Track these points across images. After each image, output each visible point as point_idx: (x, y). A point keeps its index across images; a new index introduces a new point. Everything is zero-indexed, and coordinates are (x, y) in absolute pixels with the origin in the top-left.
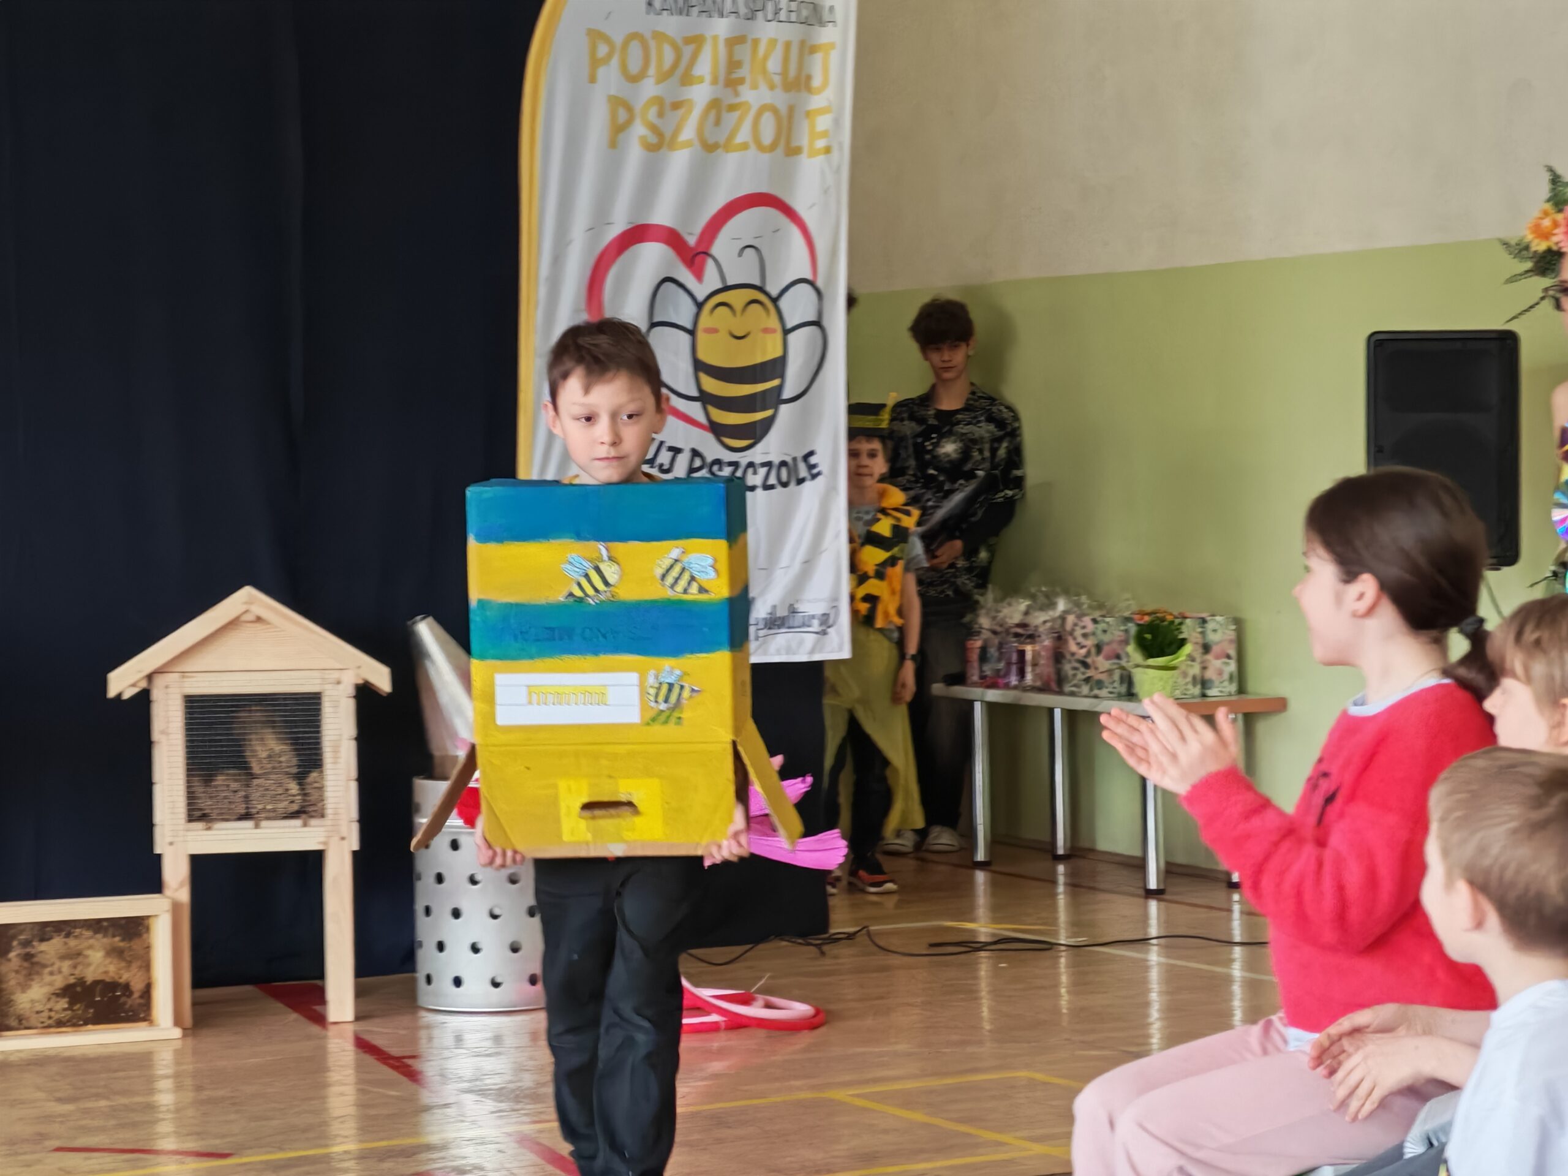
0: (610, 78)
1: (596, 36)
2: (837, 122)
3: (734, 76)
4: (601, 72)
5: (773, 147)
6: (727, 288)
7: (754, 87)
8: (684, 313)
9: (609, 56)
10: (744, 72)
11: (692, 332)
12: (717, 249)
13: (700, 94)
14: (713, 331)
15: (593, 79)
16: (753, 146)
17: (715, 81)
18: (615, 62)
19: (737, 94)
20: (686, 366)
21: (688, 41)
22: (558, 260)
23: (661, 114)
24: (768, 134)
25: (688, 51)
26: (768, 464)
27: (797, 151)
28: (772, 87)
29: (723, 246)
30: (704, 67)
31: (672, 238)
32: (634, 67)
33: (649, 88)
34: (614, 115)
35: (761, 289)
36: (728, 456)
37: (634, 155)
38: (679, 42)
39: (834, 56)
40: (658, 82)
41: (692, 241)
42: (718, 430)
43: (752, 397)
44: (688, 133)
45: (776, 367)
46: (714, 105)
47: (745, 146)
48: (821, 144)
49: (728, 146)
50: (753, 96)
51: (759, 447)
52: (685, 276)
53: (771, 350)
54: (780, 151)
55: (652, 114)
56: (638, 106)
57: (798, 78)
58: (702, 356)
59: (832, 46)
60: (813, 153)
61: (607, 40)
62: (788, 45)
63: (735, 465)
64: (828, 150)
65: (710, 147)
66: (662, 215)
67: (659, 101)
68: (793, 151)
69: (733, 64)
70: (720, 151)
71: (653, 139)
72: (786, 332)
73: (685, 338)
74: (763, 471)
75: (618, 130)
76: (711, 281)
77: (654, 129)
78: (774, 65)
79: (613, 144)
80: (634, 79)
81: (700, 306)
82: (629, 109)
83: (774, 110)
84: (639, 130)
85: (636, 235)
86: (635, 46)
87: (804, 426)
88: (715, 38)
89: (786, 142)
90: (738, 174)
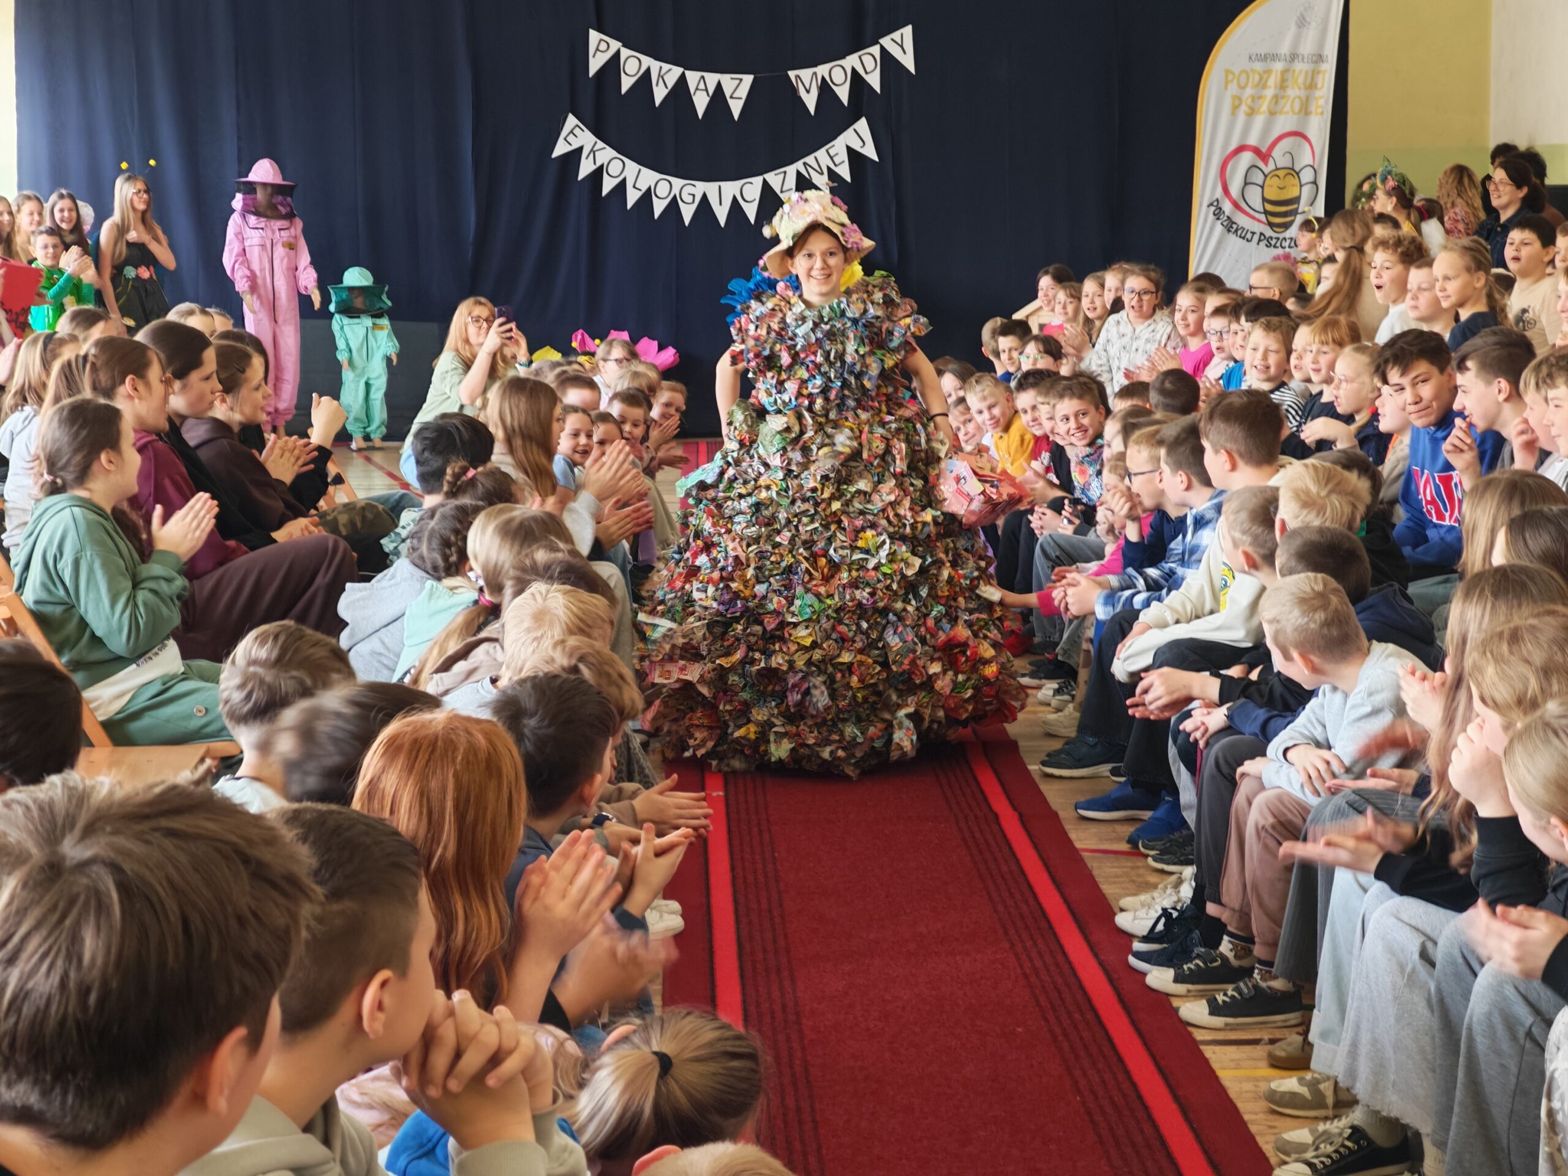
0: (1233, 89)
1: (1228, 72)
2: (1326, 102)
3: (1284, 85)
4: (1229, 86)
5: (1299, 112)
6: (1277, 169)
7: (1292, 89)
8: (1258, 178)
9: (1233, 80)
10: (1288, 84)
11: (1262, 187)
12: (1274, 154)
13: (1269, 93)
14: (1271, 186)
15: (1226, 89)
16: (1291, 112)
17: (1276, 88)
18: (1235, 81)
19: (1285, 92)
20: (1259, 200)
21: (1265, 72)
22: (1209, 159)
23: (1253, 101)
24: (1297, 107)
25: (1265, 76)
28: (1300, 89)
29: (1277, 153)
30: (1271, 82)
31: (1257, 151)
32: (1242, 83)
33: (1249, 91)
34: (1233, 104)
35: (1292, 169)
36: (1274, 235)
37: (1241, 118)
38: (1262, 72)
39: (1326, 75)
40: (1252, 89)
41: (1264, 150)
42: (1271, 225)
43: (1287, 212)
44: (1264, 108)
45: (1296, 200)
46: (1275, 97)
47: (1287, 112)
48: (1319, 110)
49: (1281, 112)
50: (1294, 92)
52: (1261, 165)
55: (1249, 102)
56: (1244, 98)
57: (1311, 84)
58: (1267, 196)
60: (1317, 114)
61: (1232, 74)
62: (1307, 72)
64: (1322, 113)
65: (1272, 114)
66: (1252, 141)
67: (1252, 96)
68: (1307, 113)
69: (1284, 81)
70: (1277, 115)
71: (1249, 111)
72: (1301, 186)
73: (1260, 189)
75: (1235, 108)
76: (1271, 166)
77: (1250, 107)
78: (1301, 80)
79: (1233, 114)
80: (1243, 88)
81: (1266, 176)
82: (1240, 99)
84: (1244, 108)
85: (1241, 149)
86: (1244, 76)
88: (1276, 71)
89: (1305, 110)
90: (1284, 124)
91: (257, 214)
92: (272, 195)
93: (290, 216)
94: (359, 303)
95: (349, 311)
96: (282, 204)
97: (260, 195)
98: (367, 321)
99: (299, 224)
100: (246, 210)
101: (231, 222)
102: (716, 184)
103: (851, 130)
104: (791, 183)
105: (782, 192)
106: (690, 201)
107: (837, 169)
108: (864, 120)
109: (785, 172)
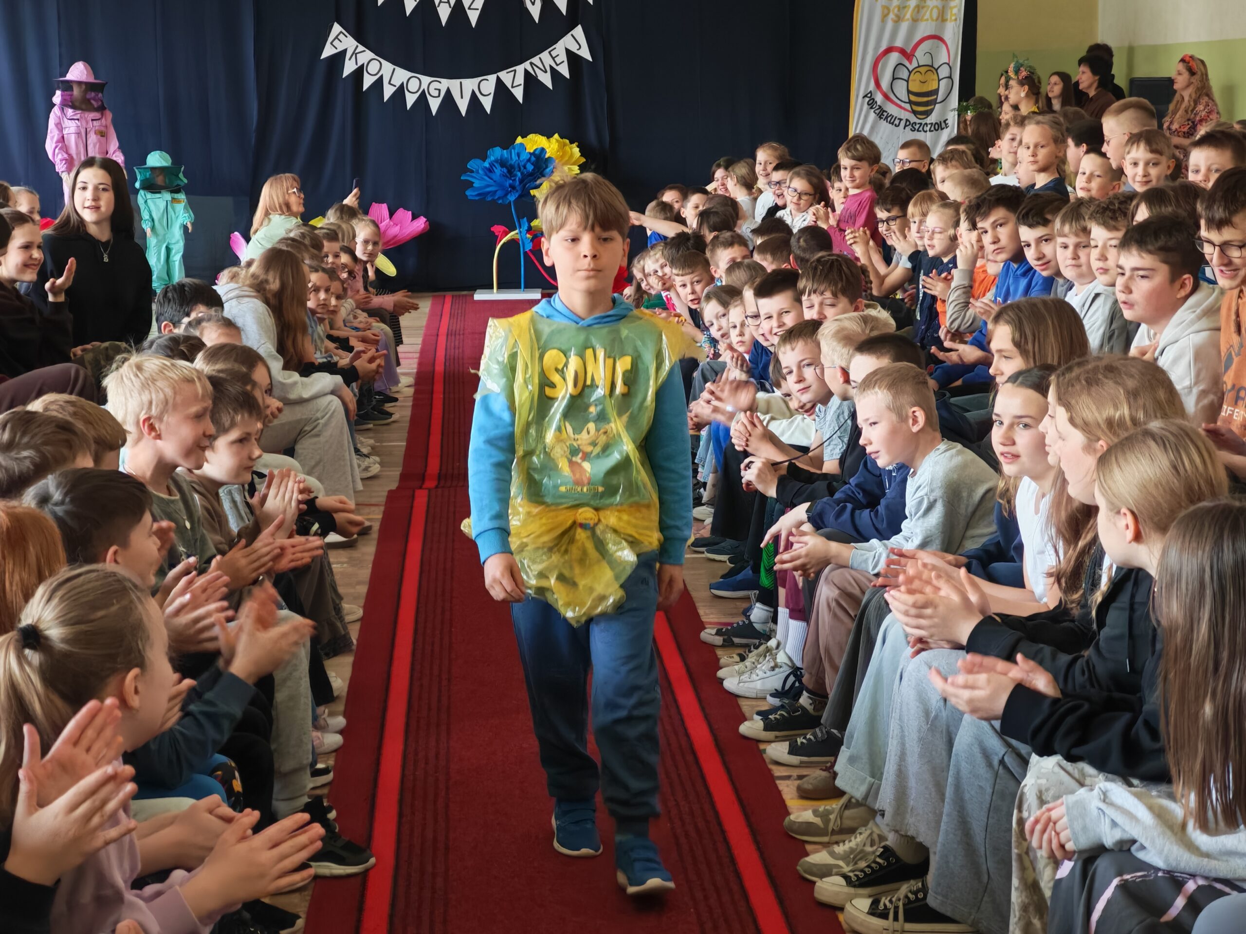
2: (959, 10)
5: (937, 19)
6: (919, 66)
8: (904, 74)
11: (907, 81)
12: (916, 54)
13: (912, 3)
14: (914, 80)
16: (930, 19)
20: (905, 92)
22: (863, 59)
23: (899, 10)
24: (935, 15)
26: (932, 124)
27: (946, 20)
29: (919, 53)
31: (902, 52)
33: (896, 2)
34: (883, 12)
35: (932, 66)
37: (890, 25)
41: (909, 51)
43: (928, 101)
44: (908, 16)
45: (936, 92)
46: (917, 7)
47: (927, 20)
48: (953, 18)
49: (922, 20)
50: (932, 3)
51: (929, 118)
52: (907, 63)
53: (935, 87)
54: (940, 19)
55: (896, 10)
56: (891, 9)
58: (911, 89)
60: (951, 21)
63: (921, 124)
64: (956, 20)
65: (915, 21)
66: (899, 43)
67: (898, 6)
68: (944, 20)
70: (918, 21)
71: (896, 19)
72: (939, 80)
73: (905, 83)
74: (929, 126)
75: (884, 17)
76: (915, 64)
77: (897, 15)
79: (883, 21)
81: (910, 72)
82: (888, 9)
83: (937, 7)
84: (891, 16)
85: (889, 50)
87: (944, 111)
89: (942, 18)
90: (925, 29)
91: (73, 107)
92: (85, 92)
93: (101, 109)
94: (160, 180)
95: (151, 187)
96: (94, 99)
97: (76, 92)
98: (167, 196)
99: (109, 115)
100: (65, 104)
101: (52, 115)
102: (458, 81)
103: (569, 35)
104: (520, 79)
105: (512, 87)
106: (437, 95)
107: (558, 68)
108: (579, 27)
109: (515, 71)
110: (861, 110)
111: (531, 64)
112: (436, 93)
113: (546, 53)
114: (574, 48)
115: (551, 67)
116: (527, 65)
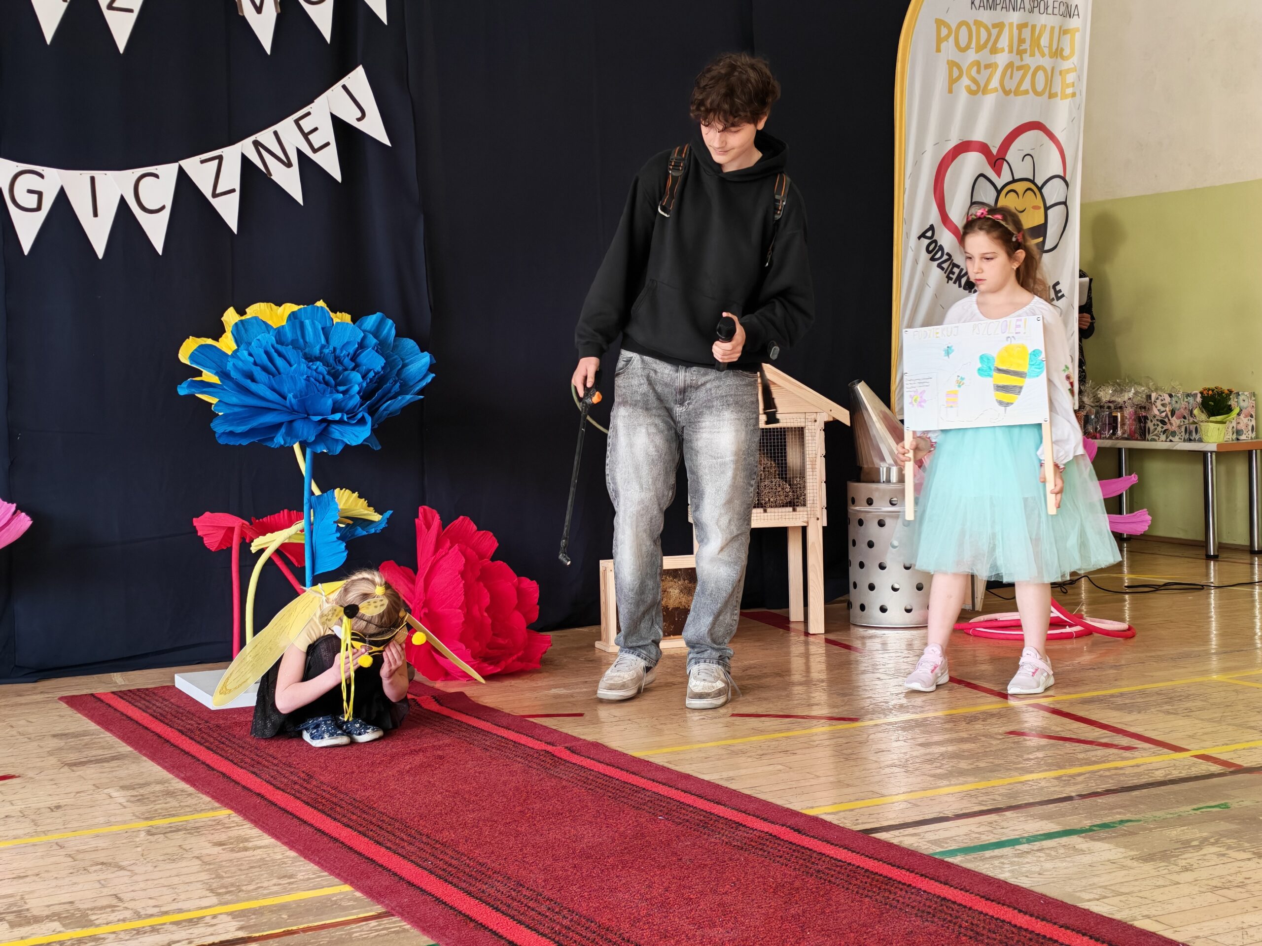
0: (948, 50)
1: (940, 23)
2: (1079, 77)
3: (1021, 48)
4: (943, 46)
5: (1043, 93)
6: (1014, 181)
7: (1032, 55)
8: (989, 196)
9: (948, 36)
10: (1026, 46)
12: (1009, 157)
13: (1002, 59)
15: (938, 50)
16: (1030, 91)
17: (1011, 51)
18: (951, 39)
19: (1022, 60)
21: (995, 26)
22: (917, 163)
24: (1040, 85)
25: (994, 32)
27: (1056, 95)
28: (1043, 55)
29: (1013, 155)
30: (1004, 42)
31: (984, 149)
33: (972, 56)
34: (950, 74)
35: (1033, 182)
37: (963, 96)
38: (990, 27)
39: (1078, 36)
40: (977, 51)
41: (994, 151)
45: (1041, 230)
46: (1010, 65)
47: (1026, 92)
48: (1069, 91)
49: (1017, 92)
50: (1032, 61)
52: (991, 173)
53: (1038, 219)
54: (1046, 95)
55: (974, 72)
56: (965, 67)
57: (1057, 49)
59: (1077, 30)
60: (1065, 96)
61: (948, 26)
62: (1053, 28)
64: (1074, 95)
65: (1007, 93)
66: (978, 136)
67: (977, 63)
68: (1051, 96)
69: (1021, 41)
70: (1012, 94)
71: (974, 87)
72: (1047, 209)
75: (952, 81)
76: (1006, 176)
77: (975, 81)
78: (1044, 41)
79: (950, 91)
80: (963, 50)
81: (999, 192)
82: (960, 69)
83: (1044, 69)
84: (965, 81)
85: (963, 147)
86: (964, 30)
87: (1055, 267)
88: (1011, 24)
90: (1023, 110)
102: (87, 174)
103: (338, 87)
104: (232, 177)
105: (215, 195)
106: (35, 206)
107: (316, 158)
108: (360, 71)
109: (220, 158)
110: (916, 261)
111: (257, 144)
112: (31, 201)
113: (289, 122)
114: (350, 116)
115: (300, 153)
116: (246, 146)
